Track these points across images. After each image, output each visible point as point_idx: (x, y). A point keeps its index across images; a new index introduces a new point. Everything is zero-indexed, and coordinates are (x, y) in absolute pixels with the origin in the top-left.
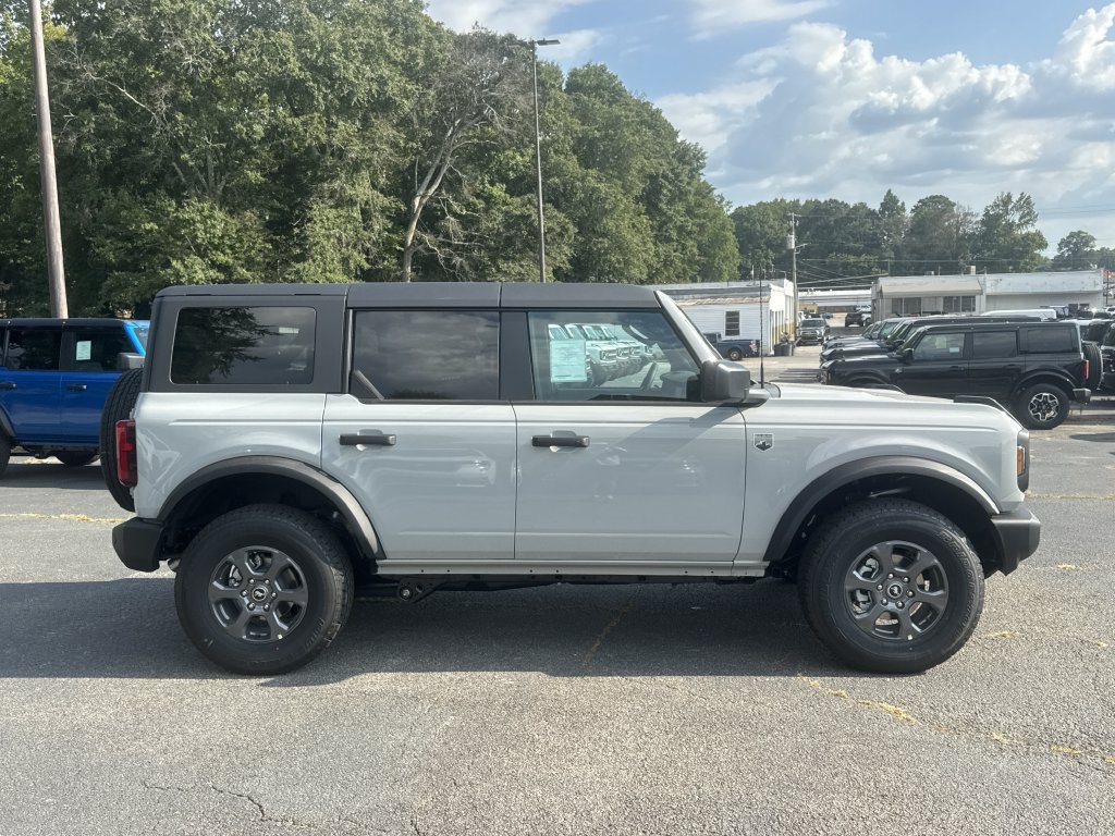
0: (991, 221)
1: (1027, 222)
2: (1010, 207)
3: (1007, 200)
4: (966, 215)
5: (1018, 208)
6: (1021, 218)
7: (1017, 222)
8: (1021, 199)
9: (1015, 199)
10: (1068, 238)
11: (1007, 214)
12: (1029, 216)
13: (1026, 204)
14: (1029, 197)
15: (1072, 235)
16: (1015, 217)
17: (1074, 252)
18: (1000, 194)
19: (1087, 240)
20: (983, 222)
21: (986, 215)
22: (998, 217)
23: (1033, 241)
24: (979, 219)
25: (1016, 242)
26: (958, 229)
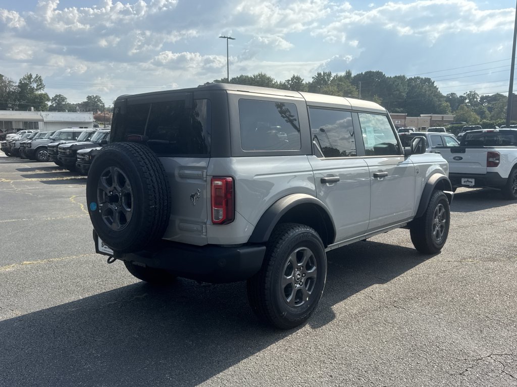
0: (23, 86)
1: (40, 88)
2: (32, 80)
3: (30, 77)
4: (10, 82)
5: (36, 81)
6: (37, 86)
7: (36, 88)
8: (36, 77)
9: (34, 76)
10: (55, 97)
11: (31, 84)
12: (41, 86)
13: (39, 80)
14: (40, 77)
15: (56, 96)
16: (34, 85)
17: (58, 104)
18: (26, 74)
19: (63, 99)
20: (19, 86)
21: (21, 83)
22: (26, 85)
23: (45, 97)
24: (17, 84)
25: (36, 97)
26: (6, 89)
